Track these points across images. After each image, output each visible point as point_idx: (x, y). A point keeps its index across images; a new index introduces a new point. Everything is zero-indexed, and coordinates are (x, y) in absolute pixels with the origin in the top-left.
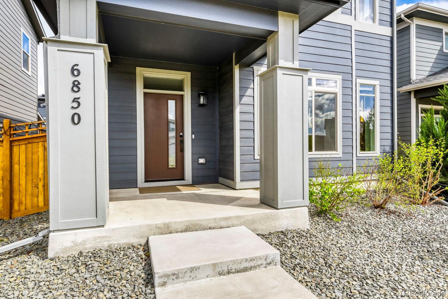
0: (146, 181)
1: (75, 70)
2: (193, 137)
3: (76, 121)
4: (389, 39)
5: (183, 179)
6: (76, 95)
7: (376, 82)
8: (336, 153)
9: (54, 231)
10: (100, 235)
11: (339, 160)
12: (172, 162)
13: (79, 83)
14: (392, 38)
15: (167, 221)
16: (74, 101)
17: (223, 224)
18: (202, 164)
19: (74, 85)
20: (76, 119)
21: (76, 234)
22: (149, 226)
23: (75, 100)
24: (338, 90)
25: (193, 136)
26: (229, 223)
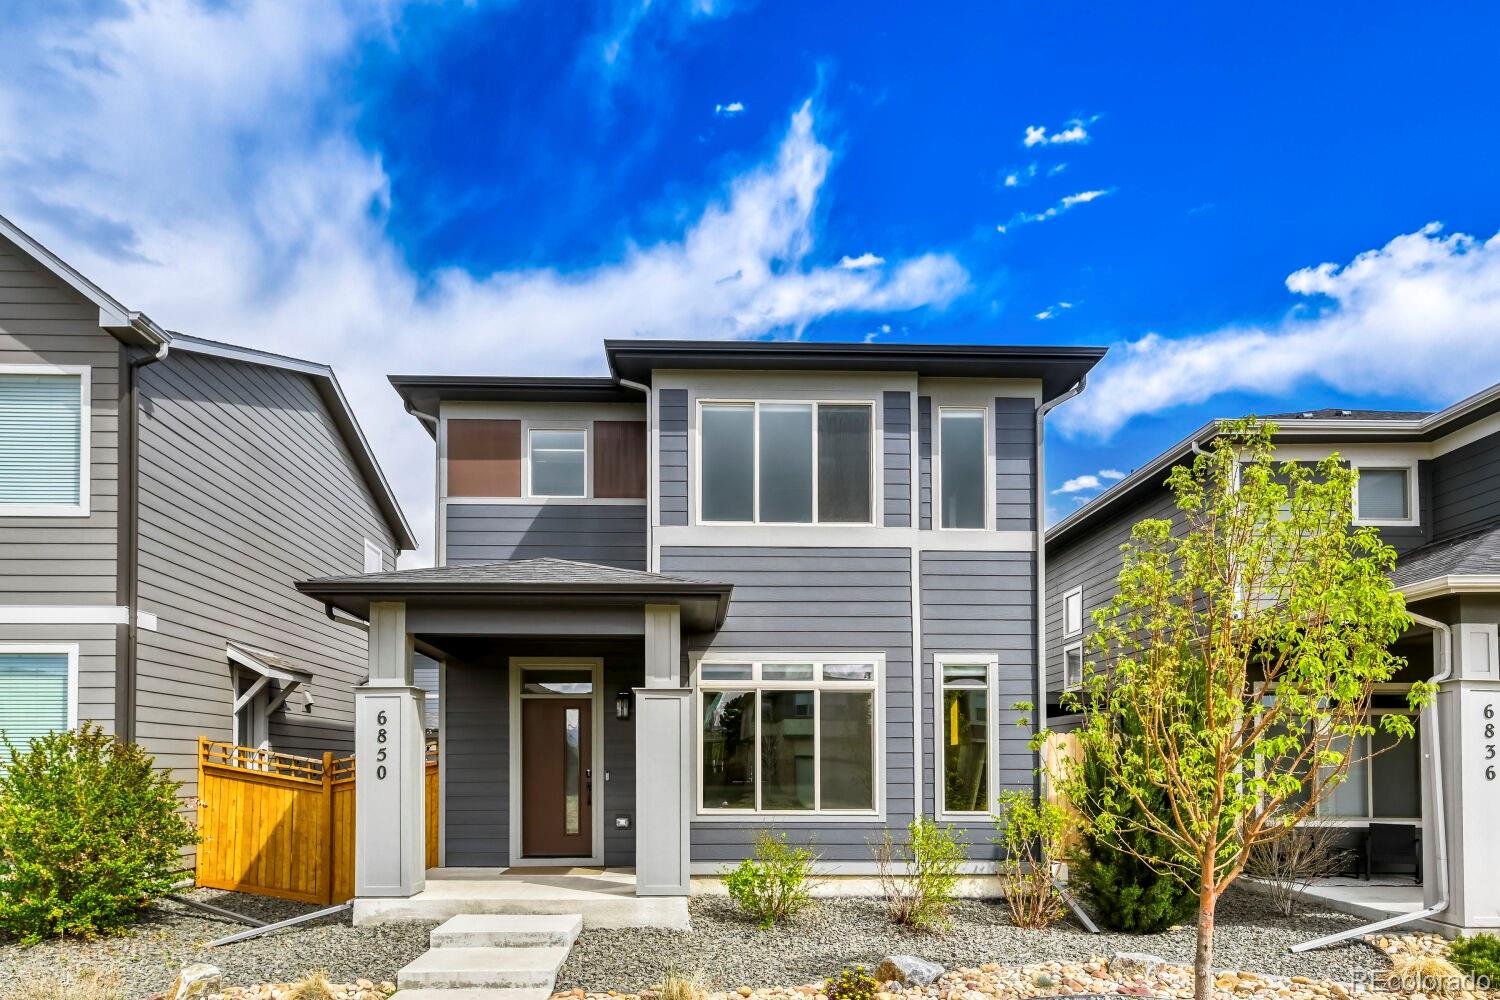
0: (525, 856)
1: (381, 718)
2: (607, 779)
3: (382, 775)
4: (1028, 557)
5: (589, 856)
6: (382, 746)
7: (991, 659)
8: (872, 813)
9: (358, 897)
10: (404, 907)
11: (877, 828)
12: (573, 826)
13: (385, 732)
14: (1035, 554)
15: (478, 897)
16: (379, 752)
17: (552, 909)
18: (622, 828)
19: (381, 735)
20: (382, 773)
21: (379, 903)
22: (458, 901)
23: (382, 751)
24: (877, 685)
25: (607, 775)
26: (560, 908)
